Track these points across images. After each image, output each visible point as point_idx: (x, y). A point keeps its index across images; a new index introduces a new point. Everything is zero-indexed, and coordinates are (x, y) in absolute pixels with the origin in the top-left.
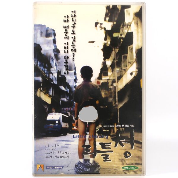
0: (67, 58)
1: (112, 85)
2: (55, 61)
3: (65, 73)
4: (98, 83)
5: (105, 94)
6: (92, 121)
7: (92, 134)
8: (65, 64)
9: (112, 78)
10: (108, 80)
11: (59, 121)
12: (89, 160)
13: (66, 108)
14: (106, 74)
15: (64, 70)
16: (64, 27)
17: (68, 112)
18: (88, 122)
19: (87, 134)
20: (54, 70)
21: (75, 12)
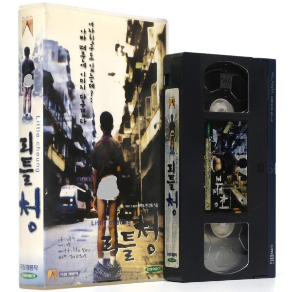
0: (83, 97)
1: (135, 143)
2: (69, 101)
3: (81, 122)
4: (120, 138)
5: (128, 156)
6: (113, 199)
7: (112, 218)
8: (81, 107)
9: (134, 132)
10: (131, 134)
11: (74, 198)
12: (109, 260)
13: (83, 178)
14: (128, 126)
15: (80, 117)
16: (80, 48)
17: (85, 185)
18: (108, 200)
19: (106, 219)
20: (68, 116)
21: (92, 24)
